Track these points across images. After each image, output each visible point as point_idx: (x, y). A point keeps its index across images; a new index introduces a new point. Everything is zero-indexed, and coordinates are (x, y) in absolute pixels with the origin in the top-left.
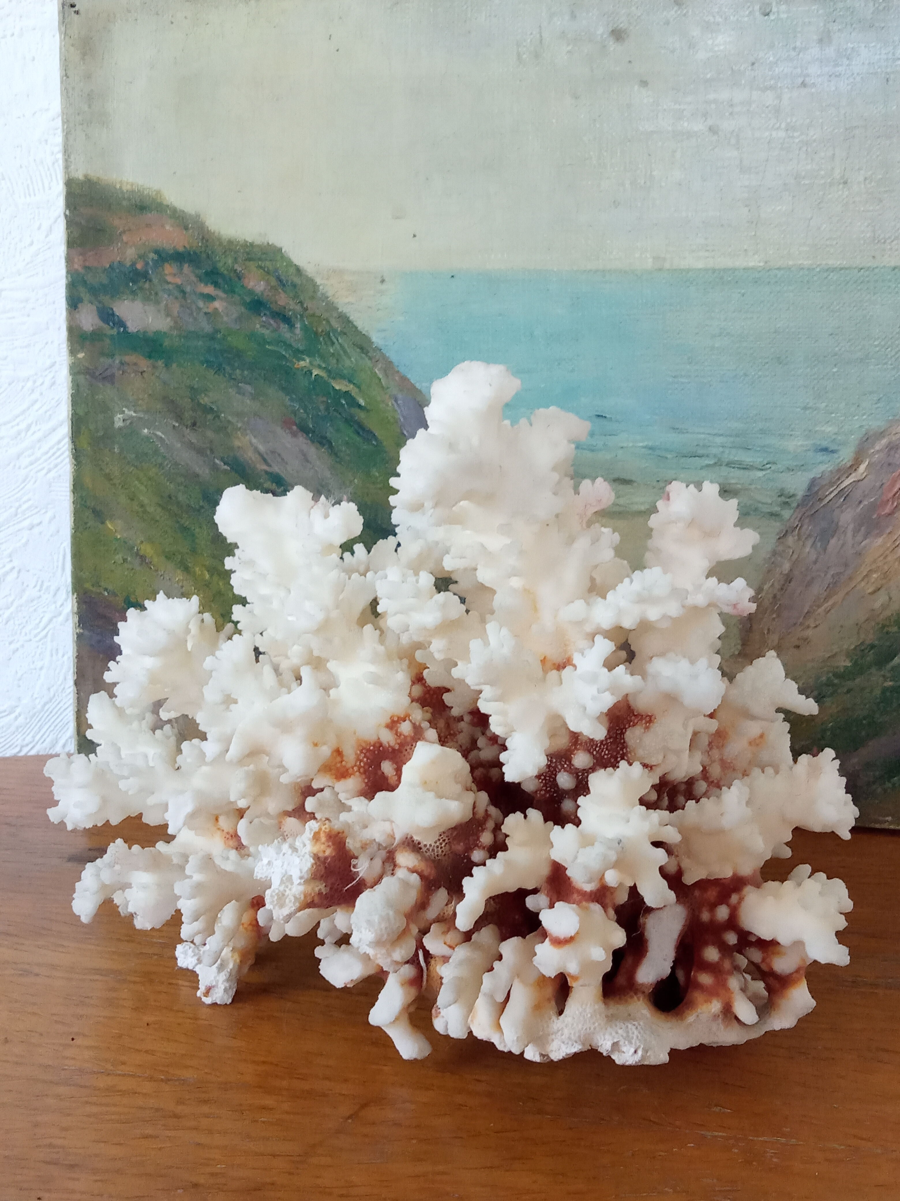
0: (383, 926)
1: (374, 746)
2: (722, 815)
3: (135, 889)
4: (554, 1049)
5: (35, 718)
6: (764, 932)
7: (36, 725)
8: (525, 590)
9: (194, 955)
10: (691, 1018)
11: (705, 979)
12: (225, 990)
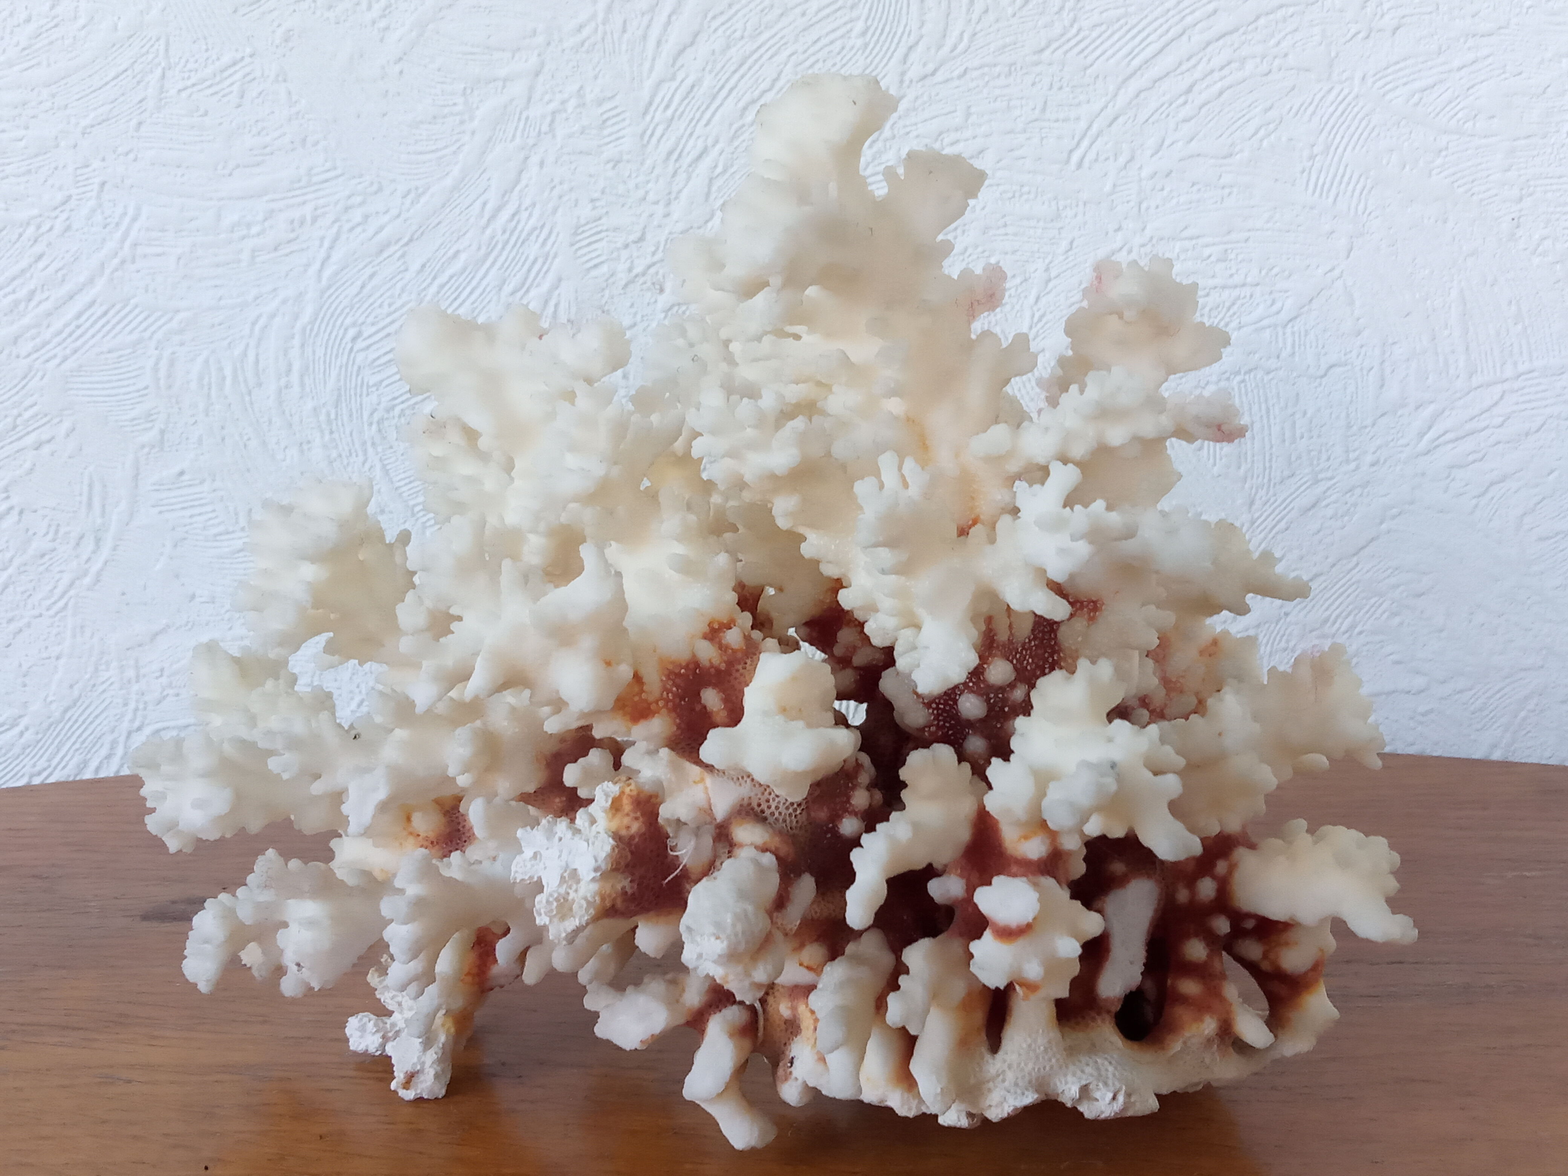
0: (739, 928)
1: (687, 667)
2: (1220, 734)
3: (294, 928)
4: (994, 1103)
5: (50, 731)
6: (1275, 910)
7: (52, 743)
8: (908, 419)
9: (377, 1031)
10: (1176, 1046)
11: (1190, 987)
12: (437, 1076)
